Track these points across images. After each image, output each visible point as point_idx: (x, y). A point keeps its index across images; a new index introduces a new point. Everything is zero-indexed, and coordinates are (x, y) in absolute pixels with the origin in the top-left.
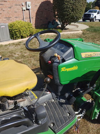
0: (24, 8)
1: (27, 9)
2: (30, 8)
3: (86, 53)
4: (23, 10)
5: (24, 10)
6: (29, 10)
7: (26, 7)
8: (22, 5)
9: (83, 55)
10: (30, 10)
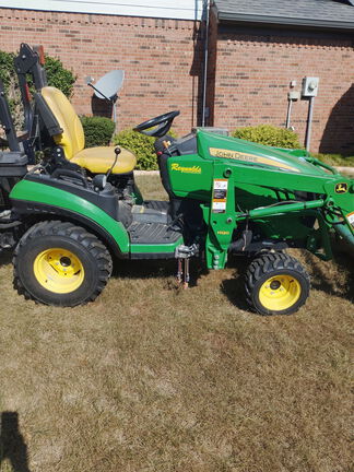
0: (296, 95)
1: (303, 98)
2: (314, 93)
3: (220, 150)
4: (289, 100)
5: (295, 100)
6: (309, 98)
7: (302, 93)
8: (291, 87)
9: (214, 152)
10: (313, 99)
